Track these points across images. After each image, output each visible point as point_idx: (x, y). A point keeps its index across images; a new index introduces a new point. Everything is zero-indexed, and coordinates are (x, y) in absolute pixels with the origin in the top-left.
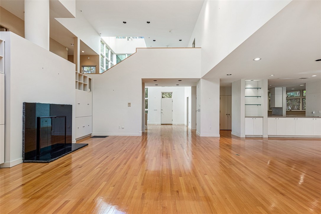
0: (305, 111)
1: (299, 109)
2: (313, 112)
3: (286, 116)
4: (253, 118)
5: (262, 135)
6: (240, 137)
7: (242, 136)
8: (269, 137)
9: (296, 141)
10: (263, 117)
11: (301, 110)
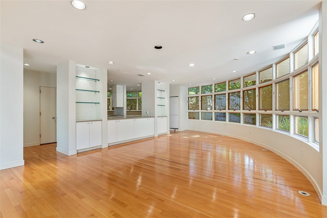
0: (141, 111)
1: (136, 109)
2: (147, 112)
3: (127, 117)
4: (88, 122)
5: (101, 146)
6: (68, 156)
7: (72, 152)
8: (109, 145)
9: (135, 144)
10: (102, 120)
11: (137, 110)
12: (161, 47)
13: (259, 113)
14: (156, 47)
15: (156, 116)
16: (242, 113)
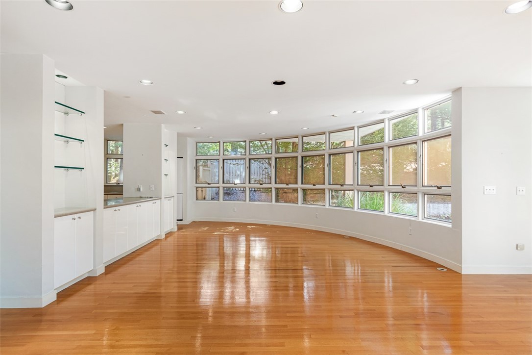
2: (139, 189)
10: (94, 210)
12: (283, 83)
13: (329, 189)
14: (276, 83)
15: (163, 197)
16: (301, 188)
